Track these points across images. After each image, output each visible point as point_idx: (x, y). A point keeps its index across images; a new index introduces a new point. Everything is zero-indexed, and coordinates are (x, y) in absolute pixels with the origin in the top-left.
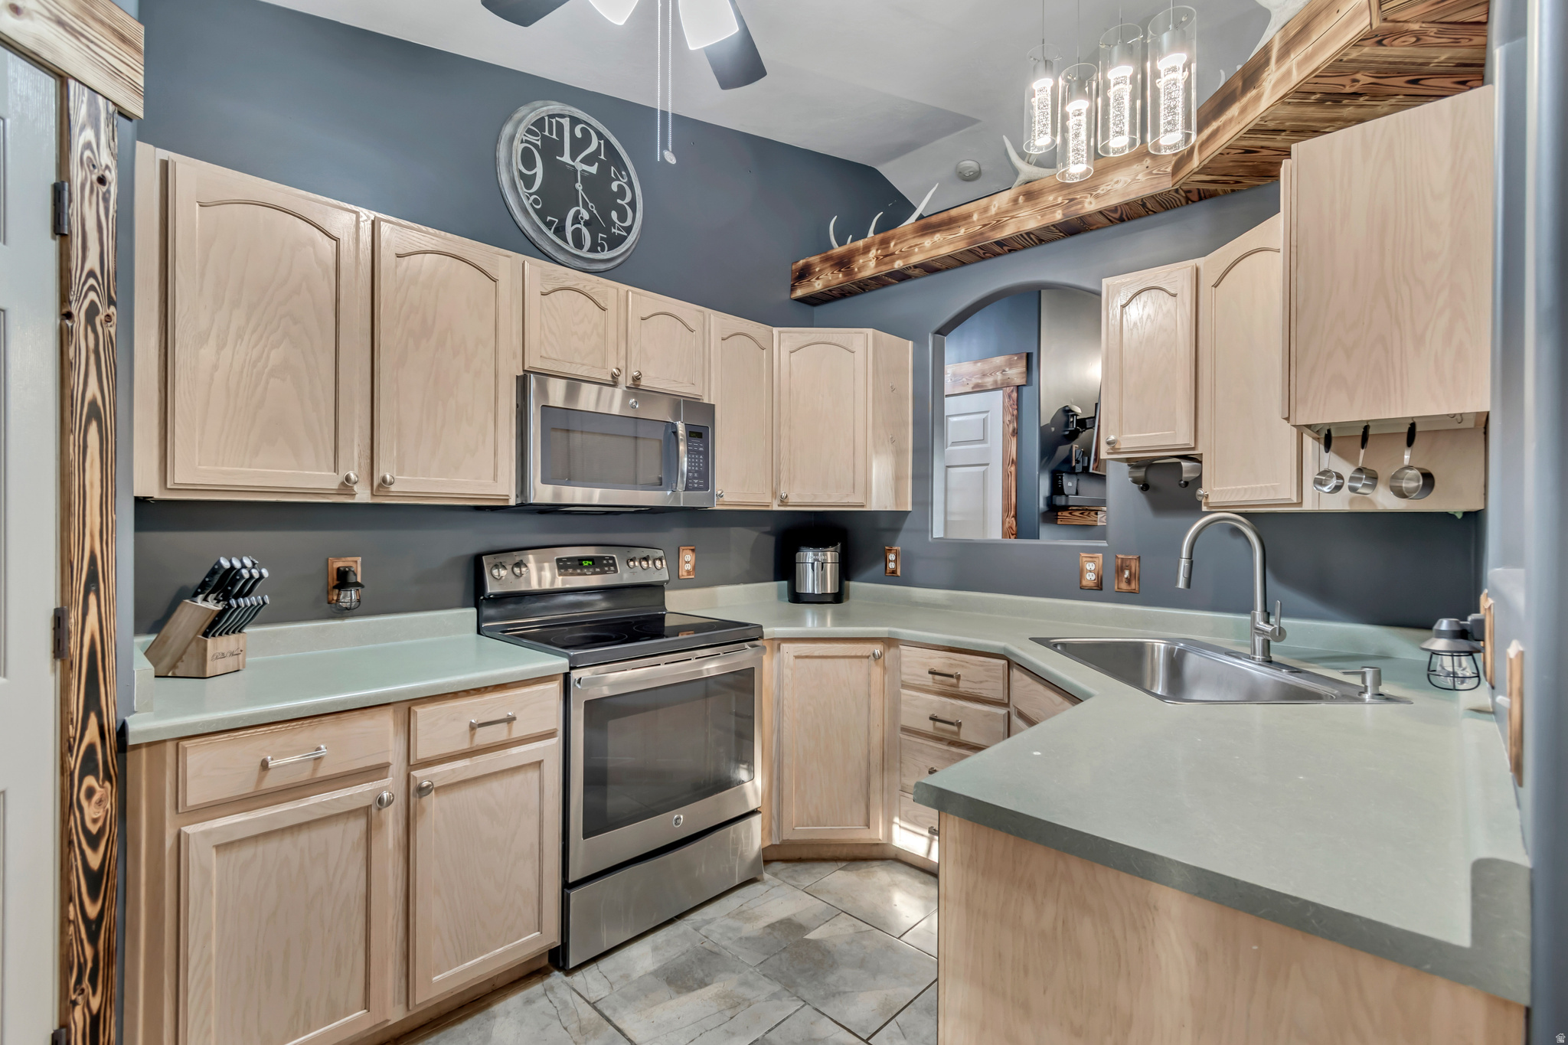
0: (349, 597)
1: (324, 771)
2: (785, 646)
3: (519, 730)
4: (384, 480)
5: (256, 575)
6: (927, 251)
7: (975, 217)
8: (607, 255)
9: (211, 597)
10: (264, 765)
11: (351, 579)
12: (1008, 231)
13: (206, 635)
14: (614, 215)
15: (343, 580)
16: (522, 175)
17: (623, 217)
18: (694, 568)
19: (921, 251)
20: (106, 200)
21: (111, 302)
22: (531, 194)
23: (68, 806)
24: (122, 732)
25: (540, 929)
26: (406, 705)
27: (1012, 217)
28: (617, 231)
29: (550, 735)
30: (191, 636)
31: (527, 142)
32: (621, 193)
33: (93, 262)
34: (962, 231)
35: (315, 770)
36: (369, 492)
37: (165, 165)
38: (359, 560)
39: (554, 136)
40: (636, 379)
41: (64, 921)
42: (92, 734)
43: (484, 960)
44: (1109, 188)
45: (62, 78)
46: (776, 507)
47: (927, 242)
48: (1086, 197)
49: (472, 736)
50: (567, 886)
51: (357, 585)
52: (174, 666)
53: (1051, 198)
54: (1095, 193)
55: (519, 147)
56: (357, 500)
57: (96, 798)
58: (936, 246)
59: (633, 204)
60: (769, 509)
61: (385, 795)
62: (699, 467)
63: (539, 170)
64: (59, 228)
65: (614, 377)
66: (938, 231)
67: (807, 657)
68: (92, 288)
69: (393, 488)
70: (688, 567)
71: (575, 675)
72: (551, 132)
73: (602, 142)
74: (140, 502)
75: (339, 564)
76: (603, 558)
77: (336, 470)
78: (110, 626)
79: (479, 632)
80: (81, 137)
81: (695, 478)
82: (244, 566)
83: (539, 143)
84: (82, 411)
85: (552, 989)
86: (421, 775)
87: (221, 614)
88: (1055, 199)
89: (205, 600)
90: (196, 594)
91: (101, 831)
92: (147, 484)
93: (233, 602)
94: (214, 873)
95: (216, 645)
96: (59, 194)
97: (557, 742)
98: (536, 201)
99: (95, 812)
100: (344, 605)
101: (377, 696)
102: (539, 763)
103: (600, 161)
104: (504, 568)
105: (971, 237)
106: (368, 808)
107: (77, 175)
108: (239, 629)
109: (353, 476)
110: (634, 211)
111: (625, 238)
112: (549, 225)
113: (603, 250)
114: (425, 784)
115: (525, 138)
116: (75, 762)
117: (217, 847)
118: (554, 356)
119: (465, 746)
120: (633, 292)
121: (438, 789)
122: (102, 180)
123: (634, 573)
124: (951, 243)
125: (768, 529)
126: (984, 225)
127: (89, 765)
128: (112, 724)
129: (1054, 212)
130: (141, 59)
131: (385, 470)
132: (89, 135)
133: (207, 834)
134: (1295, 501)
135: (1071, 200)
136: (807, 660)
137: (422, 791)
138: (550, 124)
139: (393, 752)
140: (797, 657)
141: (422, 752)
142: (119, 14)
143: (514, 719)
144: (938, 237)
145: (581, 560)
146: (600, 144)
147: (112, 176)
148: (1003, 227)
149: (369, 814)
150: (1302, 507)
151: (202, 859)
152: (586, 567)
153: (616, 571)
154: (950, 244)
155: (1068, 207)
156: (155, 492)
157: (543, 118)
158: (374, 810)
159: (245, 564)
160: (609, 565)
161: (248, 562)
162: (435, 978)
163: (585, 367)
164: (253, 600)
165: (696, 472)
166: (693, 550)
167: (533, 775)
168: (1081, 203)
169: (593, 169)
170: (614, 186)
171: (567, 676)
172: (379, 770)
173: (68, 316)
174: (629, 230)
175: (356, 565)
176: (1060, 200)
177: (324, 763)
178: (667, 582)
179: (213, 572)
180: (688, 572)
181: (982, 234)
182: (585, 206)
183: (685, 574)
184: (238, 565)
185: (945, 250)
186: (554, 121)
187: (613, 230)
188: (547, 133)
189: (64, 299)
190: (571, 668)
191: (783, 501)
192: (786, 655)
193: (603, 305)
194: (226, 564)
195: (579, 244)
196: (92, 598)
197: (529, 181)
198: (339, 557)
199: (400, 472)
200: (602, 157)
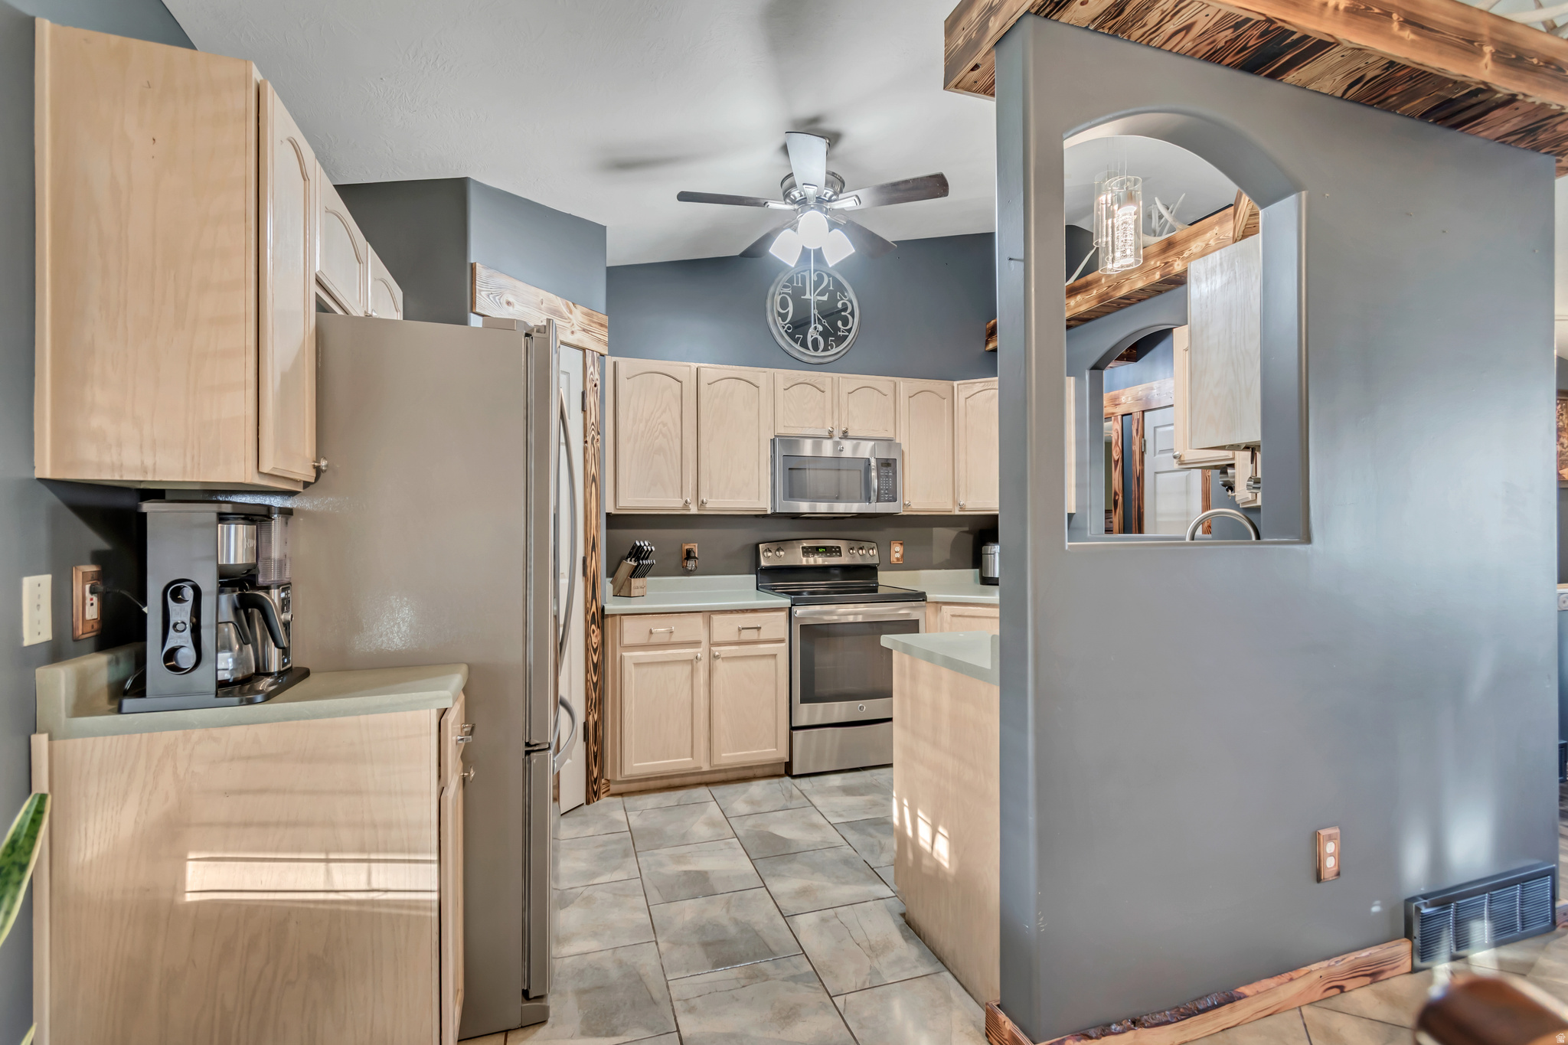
0: (691, 564)
1: (675, 639)
2: (944, 608)
3: (764, 635)
4: (703, 502)
5: (650, 550)
6: (1072, 309)
7: (1103, 281)
8: (835, 350)
9: (633, 559)
10: (651, 632)
11: (692, 555)
12: (1124, 291)
13: (631, 577)
14: (840, 323)
15: (689, 555)
16: (780, 314)
17: (845, 323)
18: (902, 556)
19: (1069, 310)
20: (597, 393)
21: (599, 434)
22: (786, 325)
23: (587, 636)
24: (603, 609)
25: (776, 747)
26: (708, 614)
27: (1127, 279)
28: (841, 334)
29: (781, 641)
30: (625, 577)
31: (783, 293)
32: (845, 309)
33: (593, 420)
34: (1095, 292)
35: (670, 637)
36: (696, 508)
37: (615, 363)
38: (697, 545)
39: (800, 285)
40: (845, 432)
41: (587, 680)
42: (594, 609)
43: (746, 754)
44: (1191, 252)
45: (584, 350)
46: (957, 512)
47: (1072, 302)
48: (1175, 261)
49: (740, 634)
50: (792, 729)
51: (695, 558)
52: (619, 591)
53: (1152, 263)
54: (1181, 257)
55: (778, 298)
56: (691, 512)
57: (595, 634)
58: (1078, 305)
59: (852, 314)
60: (952, 513)
61: (699, 655)
62: (889, 487)
63: (791, 309)
64: (584, 410)
65: (830, 432)
66: (1079, 293)
67: (960, 616)
68: (593, 429)
69: (707, 506)
70: (898, 555)
71: (794, 609)
72: (798, 283)
73: (831, 279)
74: (608, 515)
75: (687, 547)
76: (833, 547)
77: (682, 498)
78: (599, 565)
79: (757, 589)
80: (590, 370)
81: (886, 494)
82: (645, 545)
83: (790, 292)
84: (590, 478)
85: (783, 782)
86: (716, 650)
87: (637, 567)
88: (1155, 263)
89: (631, 561)
90: (627, 558)
91: (597, 647)
92: (610, 508)
93: (641, 562)
94: (633, 674)
95: (636, 582)
96: (583, 394)
97: (785, 645)
98: (789, 328)
99: (595, 640)
100: (690, 569)
101: (695, 607)
102: (775, 656)
103: (830, 291)
104: (770, 551)
105: (1102, 298)
106: (692, 660)
107: (589, 386)
108: (643, 576)
109: (689, 500)
110: (853, 318)
111: (848, 336)
112: (796, 341)
113: (832, 348)
114: (717, 654)
115: (782, 291)
116: (589, 618)
117: (634, 664)
118: (793, 425)
119: (735, 639)
120: (842, 377)
121: (723, 658)
122: (595, 386)
123: (853, 557)
124: (1087, 301)
125: (967, 529)
126: (1109, 287)
127: (593, 621)
128: (599, 605)
129: (1154, 274)
130: (606, 330)
131: (704, 497)
132: (592, 369)
133: (631, 657)
134: (1250, 499)
135: (1166, 263)
136: (960, 618)
137: (716, 657)
138: (797, 277)
139: (703, 637)
140: (953, 616)
141: (716, 638)
142: (600, 316)
143: (760, 628)
144: (1079, 297)
145: (817, 548)
146: (829, 280)
147: (598, 383)
148: (1121, 287)
149: (693, 662)
150: (1256, 503)
151: (628, 667)
152: (821, 552)
153: (841, 556)
154: (1086, 303)
155: (1164, 268)
156: (613, 511)
157: (793, 276)
158: (695, 662)
159: (645, 544)
160: (836, 552)
161: (647, 544)
162: (723, 755)
163: (811, 429)
164: (649, 562)
165: (887, 489)
166: (901, 544)
167: (771, 662)
168: (1172, 265)
169: (825, 298)
170: (840, 305)
171: (790, 609)
172: (696, 644)
173: (586, 442)
174: (849, 331)
175: (695, 547)
176: (1158, 264)
177: (674, 635)
178: (878, 565)
179: (633, 547)
180: (898, 559)
181: (1107, 293)
182: (820, 322)
183: (895, 560)
184: (643, 545)
185: (1083, 308)
186: (799, 275)
187: (839, 333)
188: (795, 284)
189: (585, 436)
190: (792, 605)
191: (962, 509)
192: (945, 614)
193: (822, 389)
194: (638, 544)
195: (816, 348)
196: (594, 553)
197: (784, 317)
198: (687, 543)
199: (711, 497)
200: (831, 288)
